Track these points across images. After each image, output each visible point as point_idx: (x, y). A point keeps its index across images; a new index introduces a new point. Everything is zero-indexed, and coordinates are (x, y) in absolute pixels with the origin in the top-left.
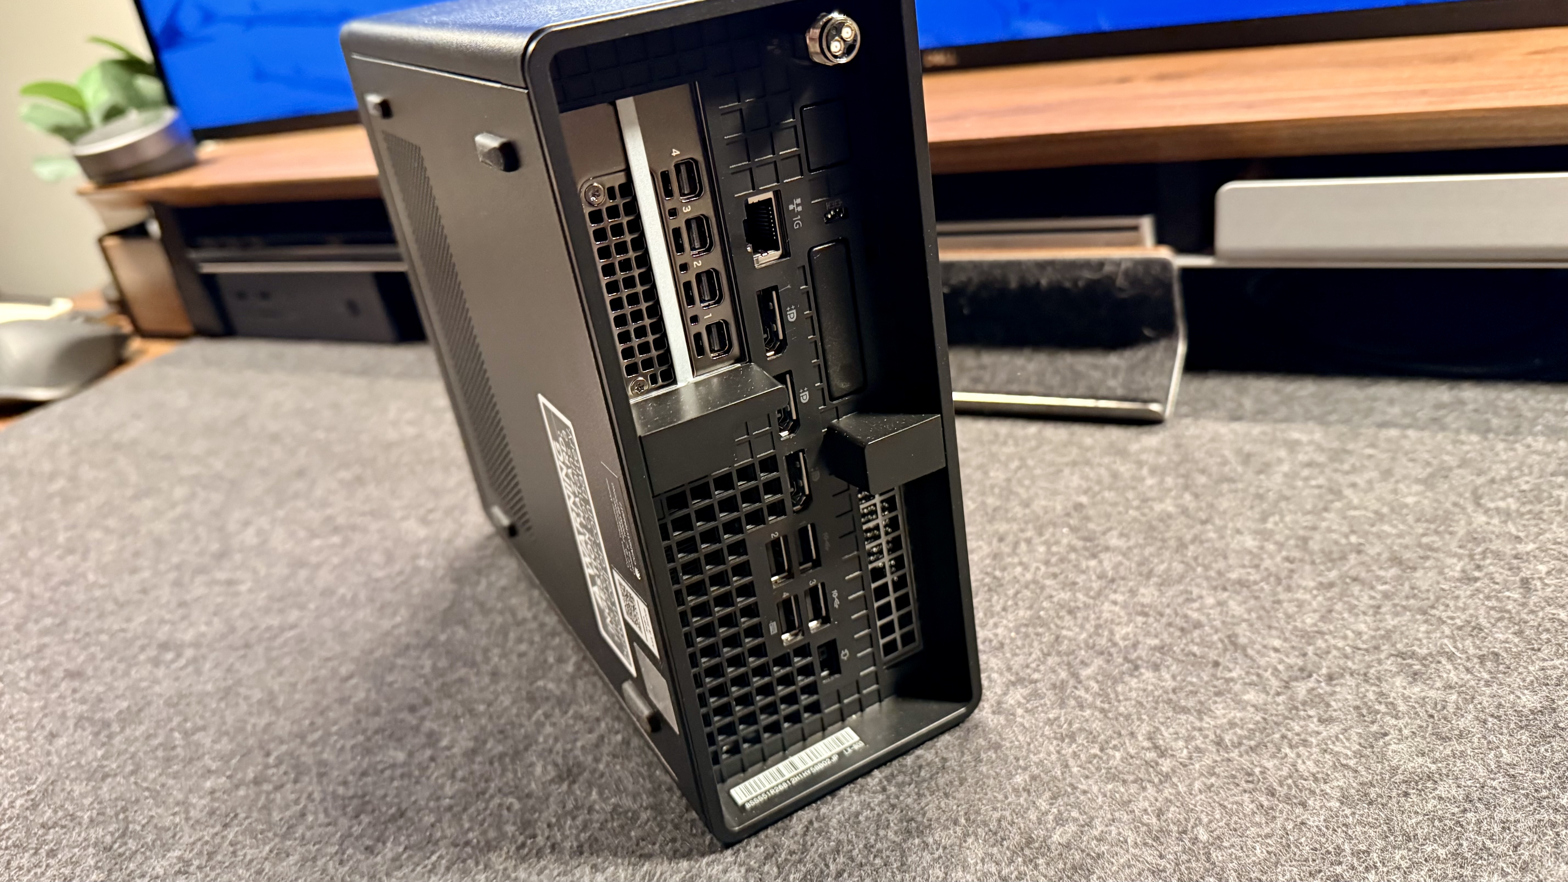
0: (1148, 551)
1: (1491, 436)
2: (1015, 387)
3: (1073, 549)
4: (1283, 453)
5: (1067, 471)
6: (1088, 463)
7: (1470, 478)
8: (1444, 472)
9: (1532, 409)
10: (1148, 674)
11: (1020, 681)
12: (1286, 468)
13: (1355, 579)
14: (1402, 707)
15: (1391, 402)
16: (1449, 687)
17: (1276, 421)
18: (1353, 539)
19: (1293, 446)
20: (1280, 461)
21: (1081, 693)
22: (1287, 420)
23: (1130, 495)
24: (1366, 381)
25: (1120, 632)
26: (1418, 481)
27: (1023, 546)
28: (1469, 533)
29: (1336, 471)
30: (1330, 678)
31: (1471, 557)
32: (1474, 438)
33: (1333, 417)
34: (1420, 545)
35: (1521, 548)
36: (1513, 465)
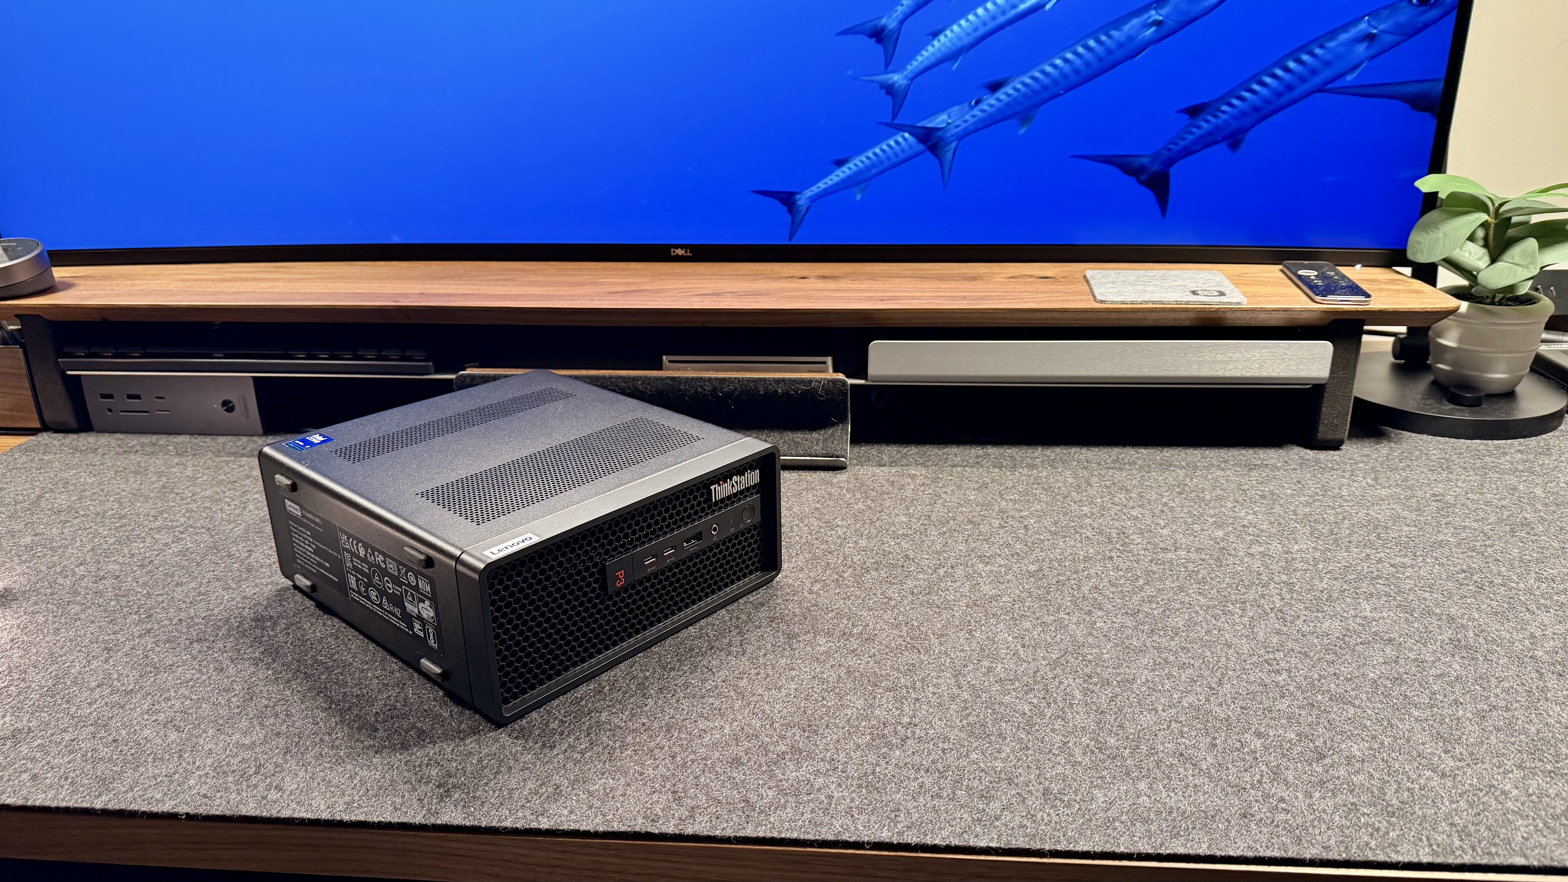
1: (1004, 469)
4: (908, 480)
7: (997, 487)
8: (985, 485)
9: (1021, 457)
12: (912, 487)
13: (954, 530)
14: (984, 575)
16: (1001, 566)
17: (902, 466)
19: (913, 477)
20: (909, 484)
21: (846, 582)
22: (907, 465)
23: (841, 502)
24: (941, 446)
28: (1000, 509)
29: (937, 487)
30: (952, 567)
31: (1002, 518)
32: (996, 470)
33: (930, 463)
34: (980, 515)
35: (1022, 514)
36: (1015, 481)
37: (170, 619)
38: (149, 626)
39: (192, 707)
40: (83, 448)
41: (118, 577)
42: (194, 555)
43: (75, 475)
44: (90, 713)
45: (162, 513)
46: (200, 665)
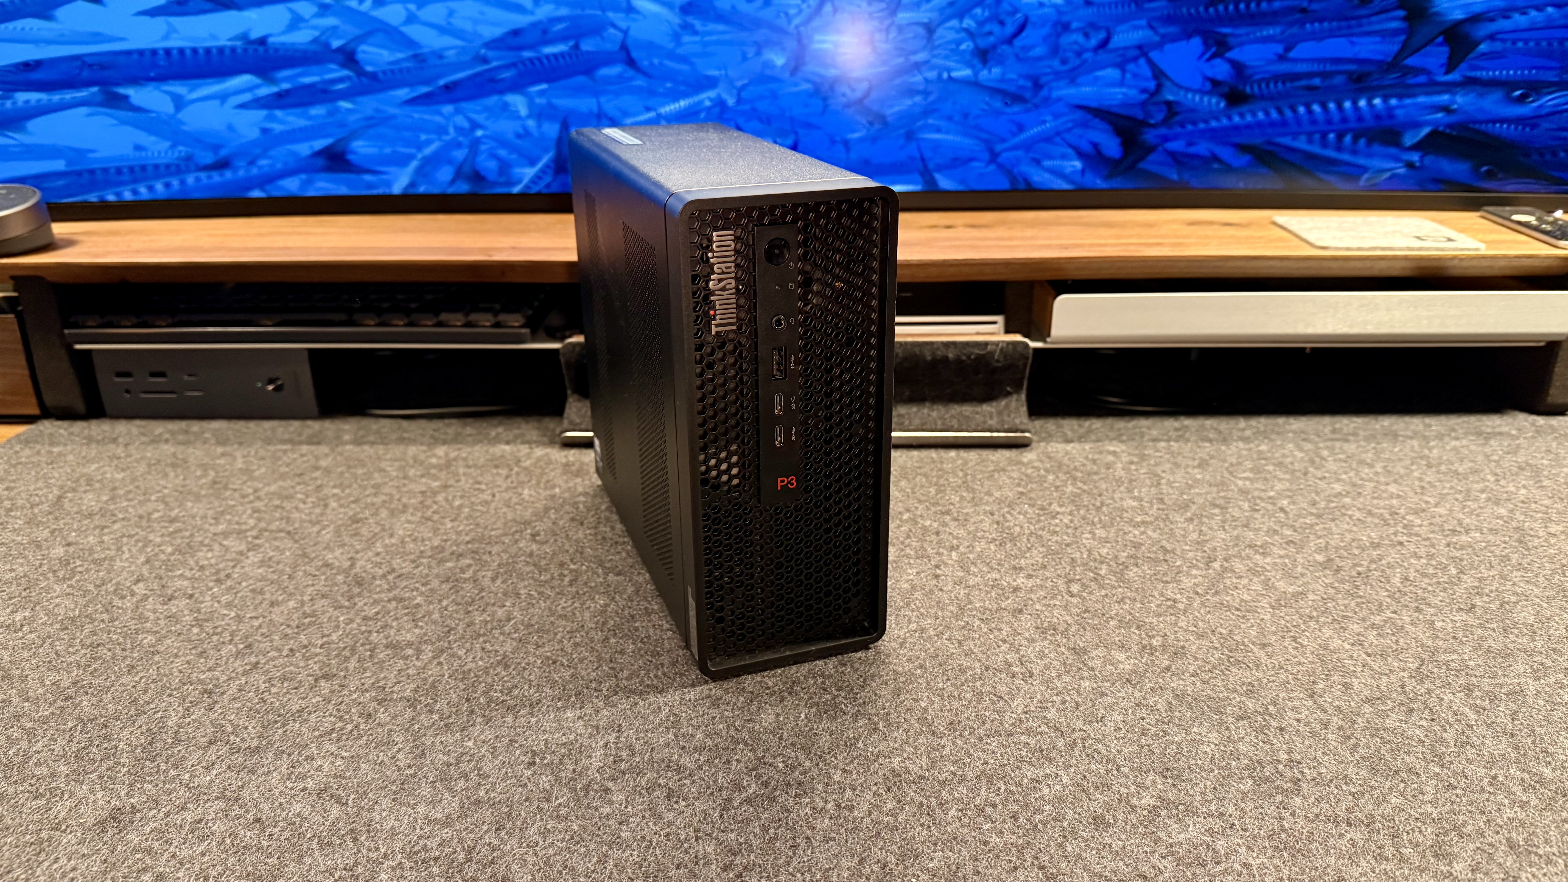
0: (1082, 512)
1: (1214, 443)
2: (928, 427)
3: (1039, 515)
4: (1111, 458)
5: (996, 475)
6: (1004, 470)
7: (1220, 464)
8: (1205, 462)
9: (1225, 429)
10: (1135, 570)
11: (1070, 581)
12: (1120, 465)
13: (1201, 516)
15: (1149, 428)
16: (1281, 556)
17: (1094, 441)
18: (1185, 497)
19: (1114, 453)
20: (1114, 463)
21: (1107, 582)
22: (1098, 441)
23: (1046, 485)
24: (1127, 418)
25: (1104, 551)
26: (1194, 467)
27: (1008, 516)
28: (1239, 489)
29: (1148, 465)
30: (1226, 560)
31: (1249, 500)
32: (1207, 444)
33: (1124, 438)
34: (1220, 497)
35: (1268, 494)
36: (1236, 456)
37: (279, 650)
38: (253, 659)
39: (348, 770)
40: (100, 438)
41: (191, 596)
42: (281, 566)
43: (98, 469)
44: (212, 781)
45: (222, 513)
46: (339, 710)
